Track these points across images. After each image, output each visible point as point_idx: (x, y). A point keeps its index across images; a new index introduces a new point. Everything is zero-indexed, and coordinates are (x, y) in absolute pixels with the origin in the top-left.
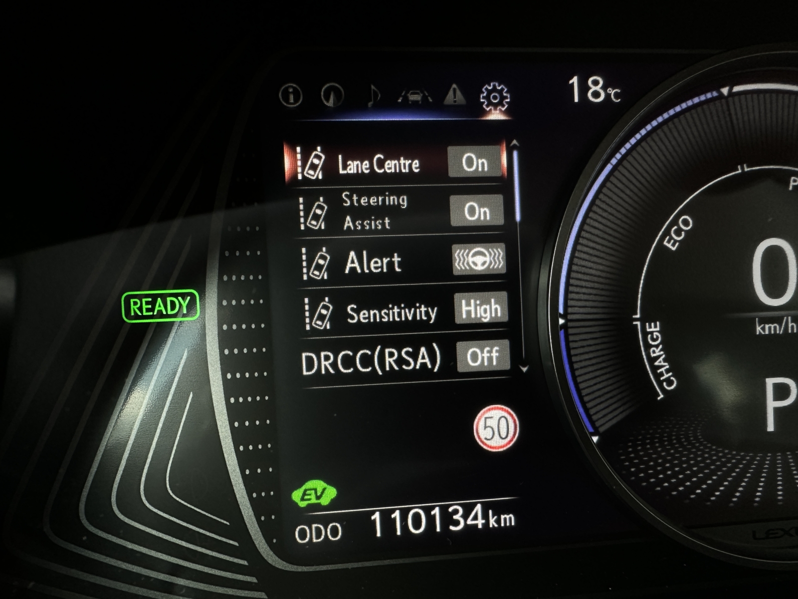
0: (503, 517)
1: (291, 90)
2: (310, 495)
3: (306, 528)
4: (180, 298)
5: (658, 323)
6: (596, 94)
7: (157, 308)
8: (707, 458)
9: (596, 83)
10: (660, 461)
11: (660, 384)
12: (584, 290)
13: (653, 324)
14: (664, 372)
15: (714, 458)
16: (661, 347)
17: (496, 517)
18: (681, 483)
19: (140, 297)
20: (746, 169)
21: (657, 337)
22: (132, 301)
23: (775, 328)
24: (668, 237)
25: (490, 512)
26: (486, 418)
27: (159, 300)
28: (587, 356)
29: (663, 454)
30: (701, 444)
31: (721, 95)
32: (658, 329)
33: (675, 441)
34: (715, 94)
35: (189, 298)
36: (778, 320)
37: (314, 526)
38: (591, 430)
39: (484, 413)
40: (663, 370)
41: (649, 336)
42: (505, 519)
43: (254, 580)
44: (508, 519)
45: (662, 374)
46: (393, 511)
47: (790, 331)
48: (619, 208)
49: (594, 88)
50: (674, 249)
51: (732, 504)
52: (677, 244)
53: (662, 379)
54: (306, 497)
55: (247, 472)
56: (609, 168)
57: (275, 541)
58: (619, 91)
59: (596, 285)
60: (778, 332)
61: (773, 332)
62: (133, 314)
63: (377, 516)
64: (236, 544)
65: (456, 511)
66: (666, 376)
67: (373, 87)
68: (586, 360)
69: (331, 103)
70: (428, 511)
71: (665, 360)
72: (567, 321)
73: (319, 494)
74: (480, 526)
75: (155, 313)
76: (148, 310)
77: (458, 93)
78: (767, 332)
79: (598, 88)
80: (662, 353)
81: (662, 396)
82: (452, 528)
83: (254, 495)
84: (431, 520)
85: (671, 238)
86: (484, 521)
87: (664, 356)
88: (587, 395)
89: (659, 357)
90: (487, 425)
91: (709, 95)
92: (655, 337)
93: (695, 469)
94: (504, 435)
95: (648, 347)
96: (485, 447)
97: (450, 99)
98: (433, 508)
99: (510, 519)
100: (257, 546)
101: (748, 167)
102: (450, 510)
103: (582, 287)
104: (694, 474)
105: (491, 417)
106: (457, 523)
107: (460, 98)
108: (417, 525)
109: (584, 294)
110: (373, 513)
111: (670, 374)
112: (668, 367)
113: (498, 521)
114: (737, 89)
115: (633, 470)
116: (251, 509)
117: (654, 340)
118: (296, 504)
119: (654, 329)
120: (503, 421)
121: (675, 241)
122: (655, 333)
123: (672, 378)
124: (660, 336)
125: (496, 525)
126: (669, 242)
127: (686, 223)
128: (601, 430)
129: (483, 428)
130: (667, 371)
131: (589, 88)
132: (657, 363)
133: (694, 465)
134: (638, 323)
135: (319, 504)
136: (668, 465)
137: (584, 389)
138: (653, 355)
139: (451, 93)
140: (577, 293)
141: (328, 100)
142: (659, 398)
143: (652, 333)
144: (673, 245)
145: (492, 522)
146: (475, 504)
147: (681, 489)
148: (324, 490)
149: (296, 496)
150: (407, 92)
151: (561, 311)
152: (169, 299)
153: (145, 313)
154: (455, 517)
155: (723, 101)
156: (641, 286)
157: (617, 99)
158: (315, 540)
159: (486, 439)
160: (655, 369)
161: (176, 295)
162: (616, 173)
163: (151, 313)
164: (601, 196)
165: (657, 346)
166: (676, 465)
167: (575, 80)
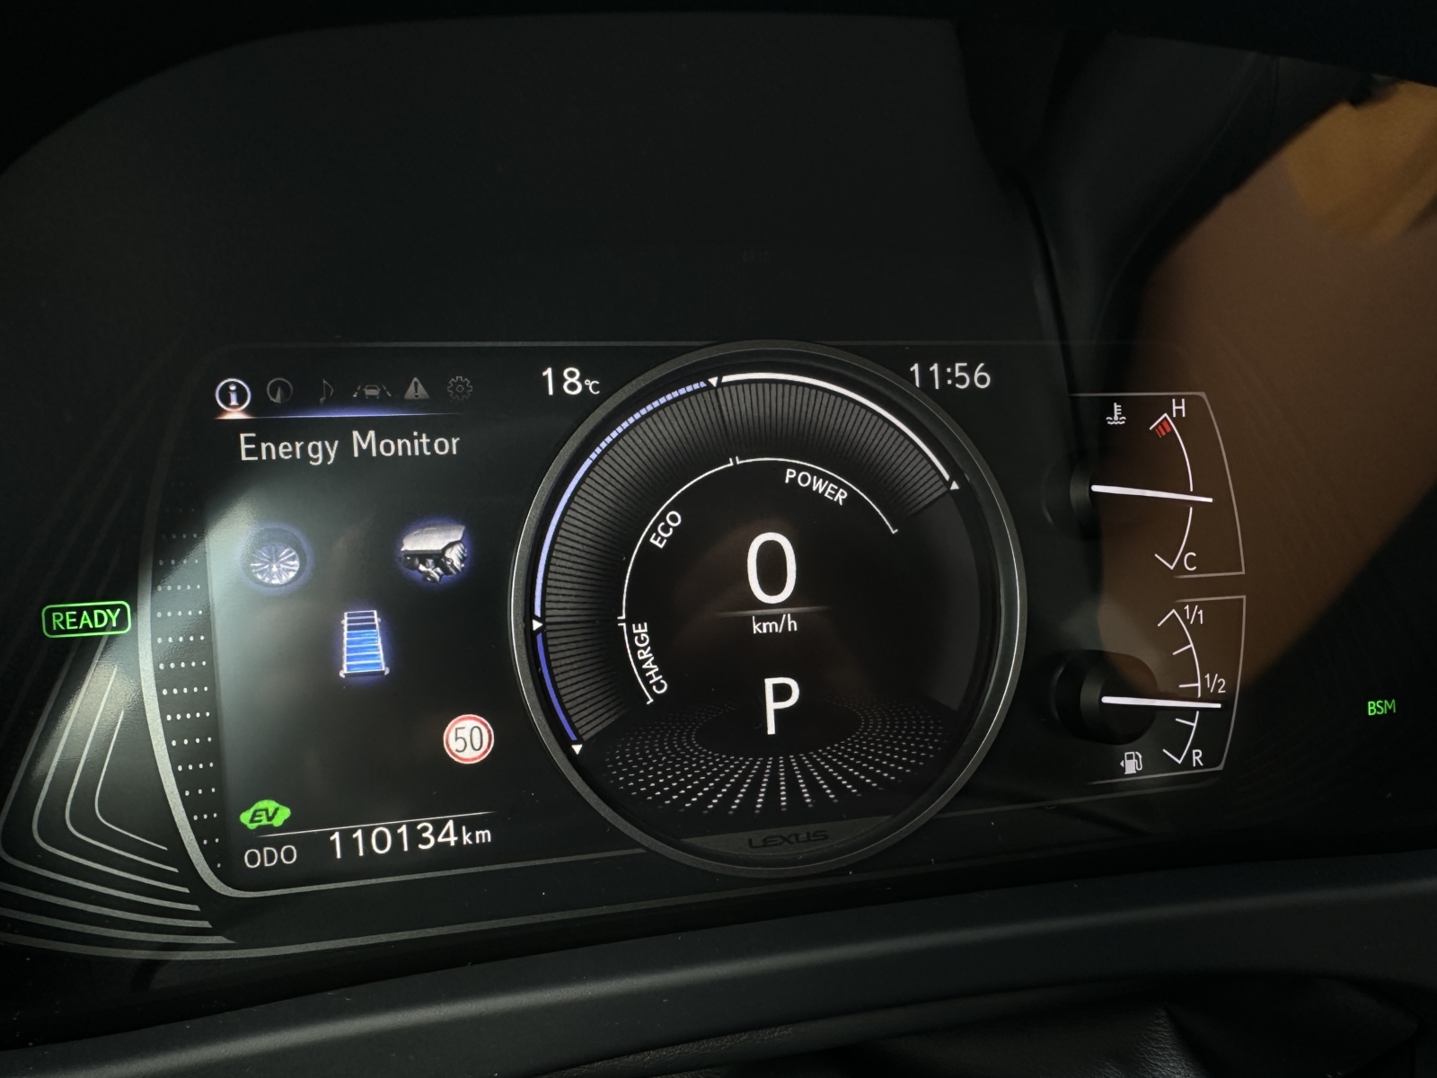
0: (477, 833)
1: (233, 388)
2: (260, 816)
3: (257, 851)
4: (109, 611)
5: (645, 624)
6: (572, 386)
7: (82, 622)
8: (703, 765)
9: (572, 374)
10: (651, 768)
11: (649, 688)
12: (564, 592)
13: (640, 625)
14: (654, 676)
15: (711, 764)
16: (649, 648)
17: (470, 834)
18: (675, 791)
19: (64, 611)
20: (738, 462)
21: (645, 639)
22: (54, 614)
23: (774, 626)
24: (654, 535)
25: (464, 828)
26: (456, 729)
27: (85, 613)
28: (568, 661)
29: (654, 761)
30: (696, 749)
31: (709, 386)
32: (646, 630)
33: (667, 748)
34: (703, 384)
35: (118, 610)
36: (777, 618)
37: (265, 849)
38: (573, 738)
39: (456, 723)
40: (652, 673)
41: (636, 638)
42: (480, 836)
43: (196, 908)
44: (484, 835)
45: (651, 677)
46: (355, 830)
47: (790, 630)
48: (600, 505)
49: (570, 380)
50: (661, 546)
51: (731, 812)
52: (665, 541)
53: (651, 682)
54: (257, 819)
55: (187, 793)
56: (588, 463)
57: (219, 865)
58: (597, 382)
59: (577, 586)
60: (777, 630)
61: (771, 631)
62: (55, 628)
63: (336, 836)
64: (176, 870)
65: (425, 829)
66: (655, 679)
67: (324, 382)
68: (566, 664)
69: (278, 399)
70: (393, 829)
71: (653, 663)
72: (545, 624)
73: (270, 814)
74: (453, 844)
75: (81, 627)
76: (72, 624)
77: (420, 386)
78: (765, 631)
79: (574, 380)
80: (651, 655)
81: (651, 700)
82: (421, 847)
83: (196, 818)
84: (397, 839)
85: (658, 535)
86: (456, 838)
87: (653, 658)
88: (567, 702)
89: (647, 659)
90: (459, 736)
91: (696, 386)
92: (642, 639)
93: (689, 776)
94: (477, 747)
95: (635, 649)
96: (456, 760)
97: (410, 393)
98: (399, 826)
99: (486, 835)
100: (199, 872)
101: (740, 459)
102: (419, 827)
103: (561, 588)
104: (689, 781)
105: (464, 728)
106: (426, 841)
107: (422, 392)
108: (382, 844)
109: (564, 595)
110: (332, 833)
111: (661, 677)
112: (657, 670)
113: (473, 838)
114: (726, 379)
115: (621, 779)
116: (192, 834)
117: (640, 641)
118: (244, 826)
119: (642, 630)
120: (476, 732)
121: (663, 538)
122: (642, 635)
123: (662, 681)
124: (647, 637)
125: (470, 842)
126: (655, 539)
127: (674, 519)
128: (585, 737)
129: (454, 739)
130: (657, 674)
131: (565, 380)
132: (644, 666)
133: (689, 772)
134: (624, 625)
135: (271, 826)
136: (659, 773)
137: (565, 695)
138: (640, 658)
139: (412, 387)
140: (557, 595)
141: (274, 397)
142: (648, 703)
143: (639, 635)
144: (661, 542)
145: (466, 839)
146: (446, 821)
147: (675, 797)
148: (276, 810)
149: (245, 818)
150: (364, 387)
151: (538, 612)
152: (96, 612)
153: (69, 628)
154: (425, 835)
155: (712, 392)
156: (626, 586)
157: (595, 391)
158: (266, 865)
159: (457, 751)
160: (642, 672)
161: (104, 608)
162: (597, 468)
163: (76, 627)
164: (580, 493)
165: (645, 648)
166: (669, 773)
167: (549, 372)
